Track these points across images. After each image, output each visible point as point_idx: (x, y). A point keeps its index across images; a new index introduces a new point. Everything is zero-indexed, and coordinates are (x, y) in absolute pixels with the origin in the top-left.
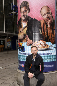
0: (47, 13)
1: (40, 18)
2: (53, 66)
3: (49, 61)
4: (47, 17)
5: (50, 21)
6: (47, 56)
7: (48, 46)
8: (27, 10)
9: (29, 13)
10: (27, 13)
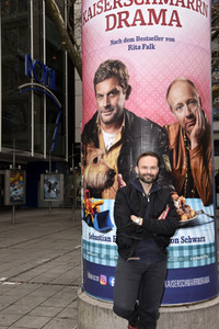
0: (188, 102)
1: (167, 118)
2: (206, 280)
3: (195, 265)
4: (187, 114)
5: (196, 126)
6: (191, 248)
7: (193, 214)
8: (119, 88)
9: (127, 98)
10: (121, 101)
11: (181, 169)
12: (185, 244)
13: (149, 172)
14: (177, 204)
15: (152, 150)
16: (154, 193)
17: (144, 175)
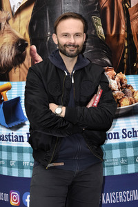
11: (118, 35)
12: (127, 140)
13: (72, 41)
14: (114, 84)
15: (77, 9)
16: (80, 71)
17: (65, 45)
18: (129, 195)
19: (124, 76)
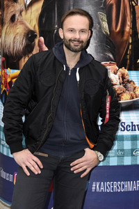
6: (134, 138)
11: (122, 31)
12: (126, 133)
13: (77, 37)
17: (70, 40)
18: (123, 185)
19: (126, 71)
